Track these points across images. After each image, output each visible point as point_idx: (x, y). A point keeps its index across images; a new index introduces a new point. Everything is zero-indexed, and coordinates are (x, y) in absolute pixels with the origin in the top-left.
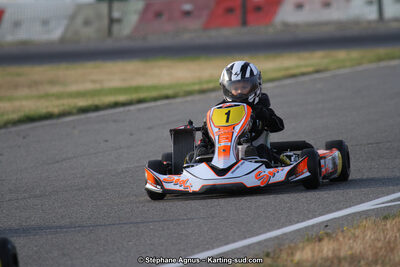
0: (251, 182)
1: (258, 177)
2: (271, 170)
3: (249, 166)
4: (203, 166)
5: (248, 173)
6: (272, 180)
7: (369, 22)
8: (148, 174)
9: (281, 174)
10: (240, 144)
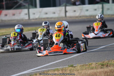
0: (102, 36)
1: (103, 35)
2: (105, 34)
3: (101, 33)
4: (93, 33)
5: (101, 34)
6: (106, 36)
7: (26, 20)
8: (83, 35)
9: (107, 35)
10: (99, 29)
